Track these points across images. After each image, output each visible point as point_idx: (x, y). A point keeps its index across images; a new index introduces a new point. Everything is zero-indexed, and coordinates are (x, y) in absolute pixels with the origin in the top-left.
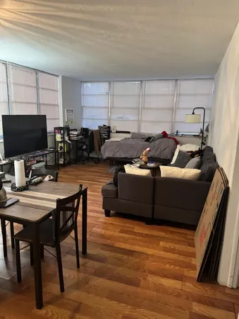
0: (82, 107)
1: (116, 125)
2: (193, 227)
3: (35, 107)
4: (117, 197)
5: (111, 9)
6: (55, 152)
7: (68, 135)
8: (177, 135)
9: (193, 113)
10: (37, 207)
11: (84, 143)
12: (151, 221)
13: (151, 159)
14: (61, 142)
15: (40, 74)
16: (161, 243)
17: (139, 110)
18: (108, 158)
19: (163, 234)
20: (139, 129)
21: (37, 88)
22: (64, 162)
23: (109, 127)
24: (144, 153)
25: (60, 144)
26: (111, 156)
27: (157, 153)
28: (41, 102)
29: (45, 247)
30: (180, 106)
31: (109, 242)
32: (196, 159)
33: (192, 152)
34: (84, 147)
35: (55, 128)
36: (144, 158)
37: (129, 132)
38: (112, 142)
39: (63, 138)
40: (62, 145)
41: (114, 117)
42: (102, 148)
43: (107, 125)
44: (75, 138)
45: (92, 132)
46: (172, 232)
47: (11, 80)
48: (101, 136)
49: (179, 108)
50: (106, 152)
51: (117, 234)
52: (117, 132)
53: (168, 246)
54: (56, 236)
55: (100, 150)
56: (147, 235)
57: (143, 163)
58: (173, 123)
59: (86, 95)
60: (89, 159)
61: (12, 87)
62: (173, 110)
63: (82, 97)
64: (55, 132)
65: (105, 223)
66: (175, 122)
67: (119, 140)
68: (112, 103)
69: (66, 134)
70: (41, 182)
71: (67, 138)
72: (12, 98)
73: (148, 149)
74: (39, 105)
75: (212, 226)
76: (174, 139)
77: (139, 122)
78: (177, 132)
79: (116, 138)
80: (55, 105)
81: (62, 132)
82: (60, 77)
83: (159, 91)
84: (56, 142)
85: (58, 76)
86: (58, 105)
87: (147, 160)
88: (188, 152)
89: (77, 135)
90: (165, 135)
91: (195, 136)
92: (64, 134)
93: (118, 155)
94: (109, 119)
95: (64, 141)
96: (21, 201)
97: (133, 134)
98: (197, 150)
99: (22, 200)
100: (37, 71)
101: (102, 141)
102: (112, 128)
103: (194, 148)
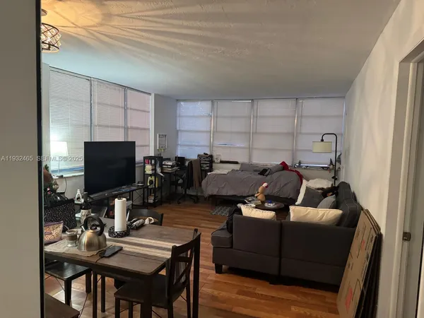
0: (177, 132)
1: (220, 154)
2: (335, 288)
3: (122, 131)
4: (232, 247)
5: (232, 25)
6: (145, 187)
7: (161, 166)
8: (300, 166)
9: (322, 140)
10: (146, 257)
11: (181, 177)
12: (277, 279)
13: (269, 198)
14: (151, 175)
15: (129, 91)
16: (293, 308)
17: (250, 135)
18: (212, 196)
19: (294, 297)
20: (250, 158)
21: (125, 109)
22: (154, 200)
23: (211, 156)
24: (260, 189)
25: (149, 178)
26: (215, 193)
27: (276, 190)
28: (129, 125)
29: (153, 308)
30: (303, 131)
31: (224, 306)
32: (331, 199)
33: (322, 189)
34: (181, 181)
35: (145, 158)
36: (260, 197)
37: (237, 163)
38: (216, 174)
39: (154, 170)
40: (153, 178)
41: (217, 143)
42: (204, 182)
43: (209, 153)
44: (169, 170)
45: (191, 162)
46: (305, 295)
47: (96, 99)
48: (201, 167)
49: (300, 133)
50: (209, 188)
51: (234, 296)
52: (222, 162)
53: (302, 312)
54: (169, 294)
55: (200, 185)
56: (273, 297)
57: (259, 203)
58: (294, 152)
59: (182, 116)
60: (185, 197)
61: (96, 107)
62: (293, 135)
63: (178, 119)
64: (145, 163)
65: (216, 282)
66: (297, 150)
67: (225, 172)
68: (216, 127)
69: (158, 165)
70: (142, 225)
71: (159, 170)
72: (95, 121)
73: (265, 185)
74: (126, 129)
75: (362, 285)
76: (296, 171)
77: (250, 149)
78: (300, 163)
79: (220, 170)
80: (145, 129)
81: (153, 162)
82: (153, 95)
83: (274, 111)
84: (145, 176)
85: (150, 94)
86: (149, 129)
87: (264, 199)
88: (318, 189)
89: (172, 166)
90: (284, 166)
91: (323, 168)
92: (155, 165)
93: (224, 193)
94: (211, 146)
95: (155, 174)
96: (124, 249)
97: (242, 164)
98: (330, 186)
99: (127, 248)
100: (125, 88)
101: (204, 173)
102: (215, 157)
103: (326, 184)
